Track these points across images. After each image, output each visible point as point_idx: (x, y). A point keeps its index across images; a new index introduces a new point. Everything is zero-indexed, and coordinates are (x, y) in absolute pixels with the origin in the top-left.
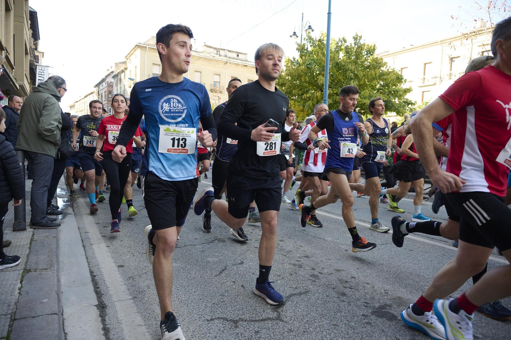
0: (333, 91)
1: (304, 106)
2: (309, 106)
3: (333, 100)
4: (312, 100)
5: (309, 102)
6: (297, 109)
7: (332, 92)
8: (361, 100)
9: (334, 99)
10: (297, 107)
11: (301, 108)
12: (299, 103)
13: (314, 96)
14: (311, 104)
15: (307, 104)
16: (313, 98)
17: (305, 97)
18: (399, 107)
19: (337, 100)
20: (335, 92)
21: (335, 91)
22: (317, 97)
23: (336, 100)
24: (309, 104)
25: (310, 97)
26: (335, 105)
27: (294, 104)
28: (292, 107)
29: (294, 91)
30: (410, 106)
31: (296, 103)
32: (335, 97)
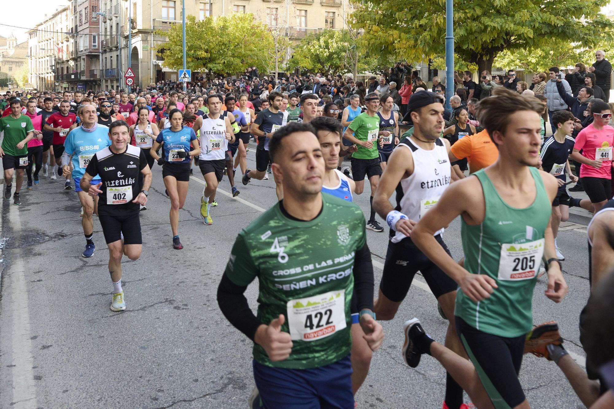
0: (465, 13)
1: (416, 40)
2: (425, 40)
3: (467, 30)
4: (431, 29)
5: (425, 33)
6: (404, 46)
7: (463, 16)
8: (516, 28)
9: (468, 28)
10: (404, 42)
11: (412, 42)
12: (408, 36)
13: (432, 23)
14: (428, 37)
15: (421, 37)
16: (431, 26)
17: (417, 25)
18: (586, 34)
19: (474, 30)
20: (469, 15)
21: (469, 12)
22: (437, 23)
23: (471, 30)
24: (425, 37)
25: (426, 24)
26: (470, 36)
27: (400, 37)
28: (396, 42)
29: (397, 13)
30: (607, 29)
31: (403, 34)
32: (469, 25)
